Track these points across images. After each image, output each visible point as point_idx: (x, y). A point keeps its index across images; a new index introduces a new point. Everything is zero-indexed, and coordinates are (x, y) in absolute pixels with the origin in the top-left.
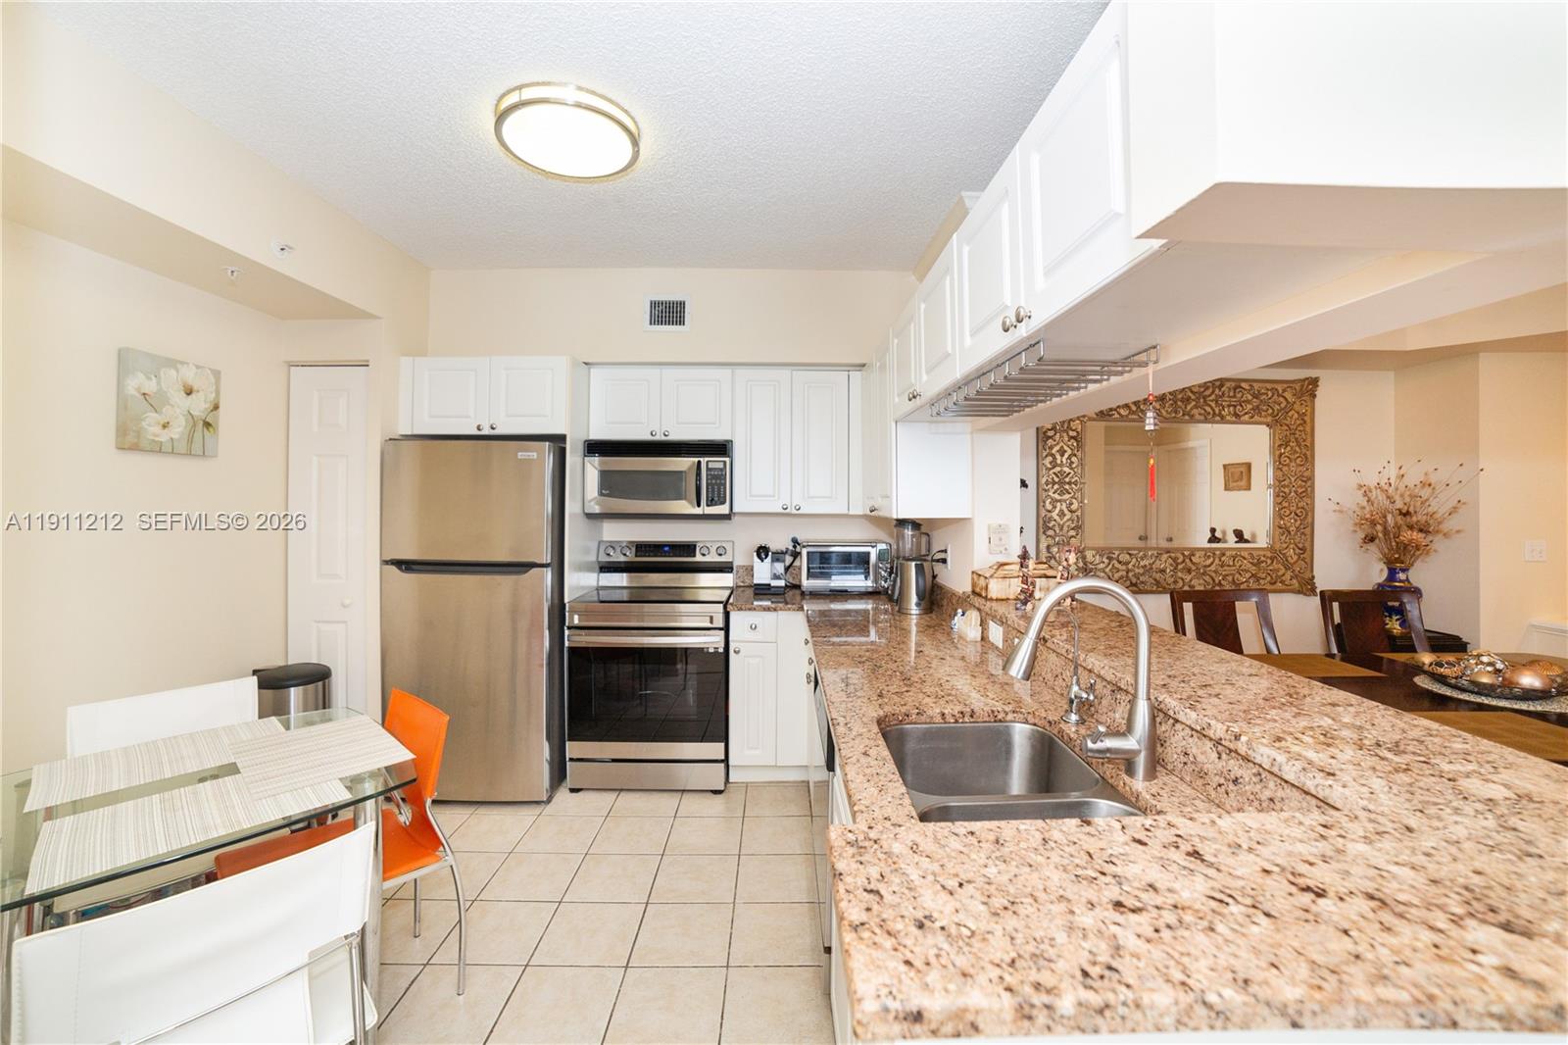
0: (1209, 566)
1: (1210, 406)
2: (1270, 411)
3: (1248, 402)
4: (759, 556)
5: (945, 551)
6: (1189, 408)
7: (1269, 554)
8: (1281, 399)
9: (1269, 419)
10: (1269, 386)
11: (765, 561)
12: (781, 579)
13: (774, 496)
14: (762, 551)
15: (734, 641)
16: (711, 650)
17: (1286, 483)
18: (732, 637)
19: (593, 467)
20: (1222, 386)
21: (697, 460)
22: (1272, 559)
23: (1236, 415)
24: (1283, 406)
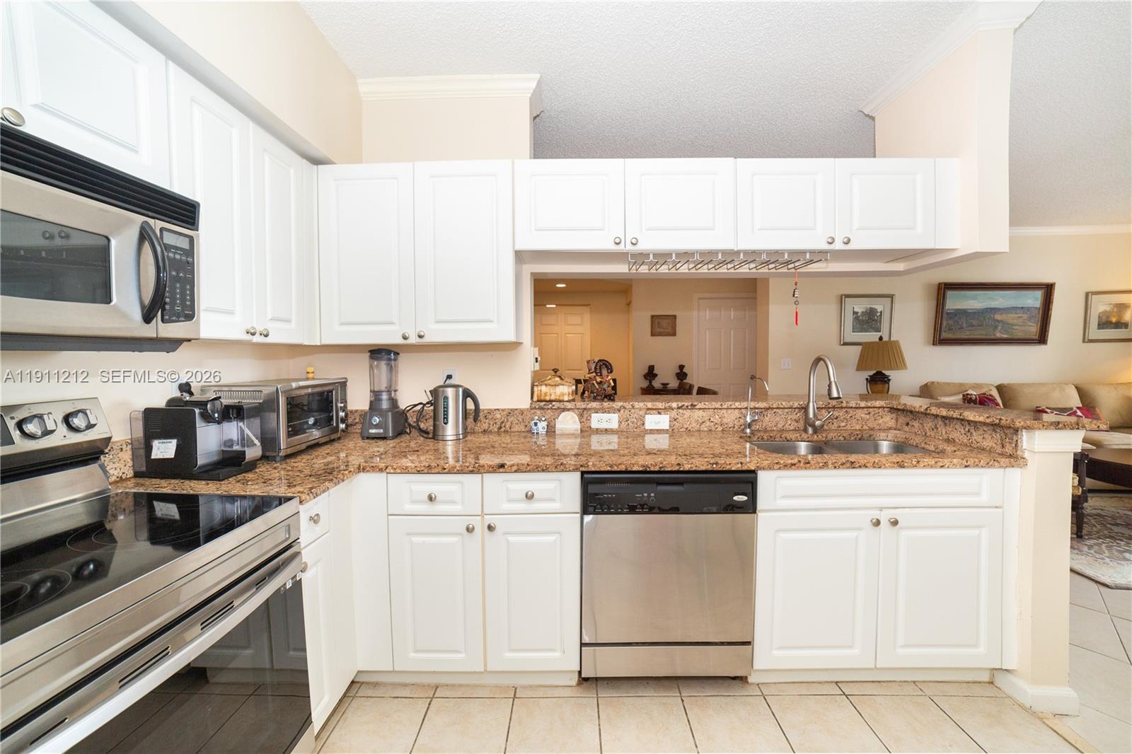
5: (450, 376)
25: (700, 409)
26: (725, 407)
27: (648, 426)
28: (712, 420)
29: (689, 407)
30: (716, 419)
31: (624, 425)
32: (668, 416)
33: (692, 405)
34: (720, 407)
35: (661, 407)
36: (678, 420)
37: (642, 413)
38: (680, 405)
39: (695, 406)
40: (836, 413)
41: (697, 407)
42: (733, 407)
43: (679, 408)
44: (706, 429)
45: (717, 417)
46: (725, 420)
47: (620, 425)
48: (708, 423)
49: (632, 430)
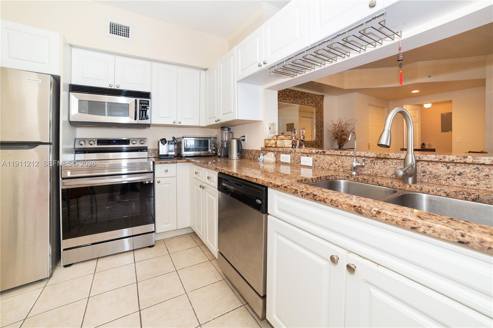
1: (302, 100)
2: (315, 103)
3: (310, 100)
4: (162, 143)
5: (244, 136)
6: (297, 99)
7: (315, 143)
8: (317, 100)
9: (314, 105)
10: (315, 96)
11: (165, 145)
12: (173, 152)
13: (169, 118)
14: (164, 141)
15: (156, 178)
16: (147, 182)
17: (318, 123)
18: (156, 176)
19: (75, 98)
20: (304, 94)
21: (134, 99)
23: (308, 103)
24: (317, 102)
25: (327, 154)
26: (343, 154)
27: (302, 163)
28: (336, 163)
29: (322, 153)
30: (339, 162)
31: (293, 161)
32: (312, 158)
33: (323, 152)
34: (340, 154)
35: (307, 152)
36: (317, 161)
37: (300, 155)
38: (317, 151)
39: (325, 152)
40: (459, 169)
41: (326, 153)
42: (348, 155)
43: (317, 153)
44: (333, 169)
45: (339, 161)
46: (345, 164)
47: (291, 161)
48: (334, 165)
49: (296, 164)
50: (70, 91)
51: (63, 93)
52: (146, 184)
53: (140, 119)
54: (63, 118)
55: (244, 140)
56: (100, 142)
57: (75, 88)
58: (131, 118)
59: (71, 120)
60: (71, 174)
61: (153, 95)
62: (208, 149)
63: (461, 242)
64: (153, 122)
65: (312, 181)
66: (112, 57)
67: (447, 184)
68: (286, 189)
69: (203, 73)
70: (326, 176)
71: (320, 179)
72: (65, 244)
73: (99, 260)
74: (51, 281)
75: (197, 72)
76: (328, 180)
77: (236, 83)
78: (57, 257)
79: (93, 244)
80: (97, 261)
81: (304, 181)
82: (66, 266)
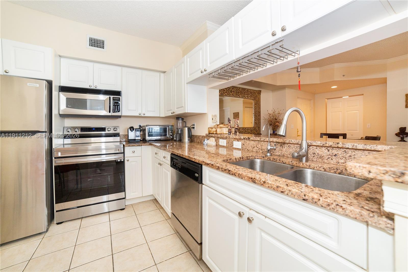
0: (243, 132)
1: (243, 94)
2: (253, 97)
3: (250, 94)
4: (131, 130)
5: (194, 125)
6: (239, 94)
7: (253, 129)
8: (255, 94)
9: (253, 99)
10: (253, 91)
11: (133, 131)
12: (139, 137)
13: (136, 110)
14: (132, 129)
16: (119, 161)
17: (256, 113)
18: (125, 156)
19: (63, 97)
20: (245, 90)
21: (109, 96)
22: (254, 130)
23: (248, 97)
24: (255, 96)
25: (251, 140)
26: (262, 140)
27: (234, 146)
28: (257, 146)
29: (247, 139)
30: (259, 146)
31: (228, 145)
32: (241, 142)
33: (248, 138)
34: (260, 140)
35: (238, 138)
36: (244, 145)
37: (232, 140)
39: (250, 138)
41: (250, 139)
42: (265, 140)
43: (244, 139)
44: (255, 151)
45: (260, 145)
46: (263, 148)
47: (226, 145)
48: (256, 148)
49: (230, 147)
50: (59, 92)
51: (55, 93)
52: (118, 161)
53: (113, 112)
54: (55, 112)
55: (194, 128)
56: (83, 129)
57: (63, 89)
58: (107, 111)
59: (60, 113)
60: (61, 154)
61: (123, 94)
62: (167, 135)
63: (304, 200)
64: (123, 114)
65: (236, 160)
66: (91, 64)
67: (328, 163)
68: (213, 166)
69: (162, 75)
70: (247, 156)
71: (242, 159)
72: (57, 207)
73: (83, 219)
74: (47, 234)
75: (158, 74)
76: (249, 159)
77: (186, 84)
78: (51, 217)
79: (78, 207)
80: (82, 220)
81: (229, 160)
82: (58, 224)
